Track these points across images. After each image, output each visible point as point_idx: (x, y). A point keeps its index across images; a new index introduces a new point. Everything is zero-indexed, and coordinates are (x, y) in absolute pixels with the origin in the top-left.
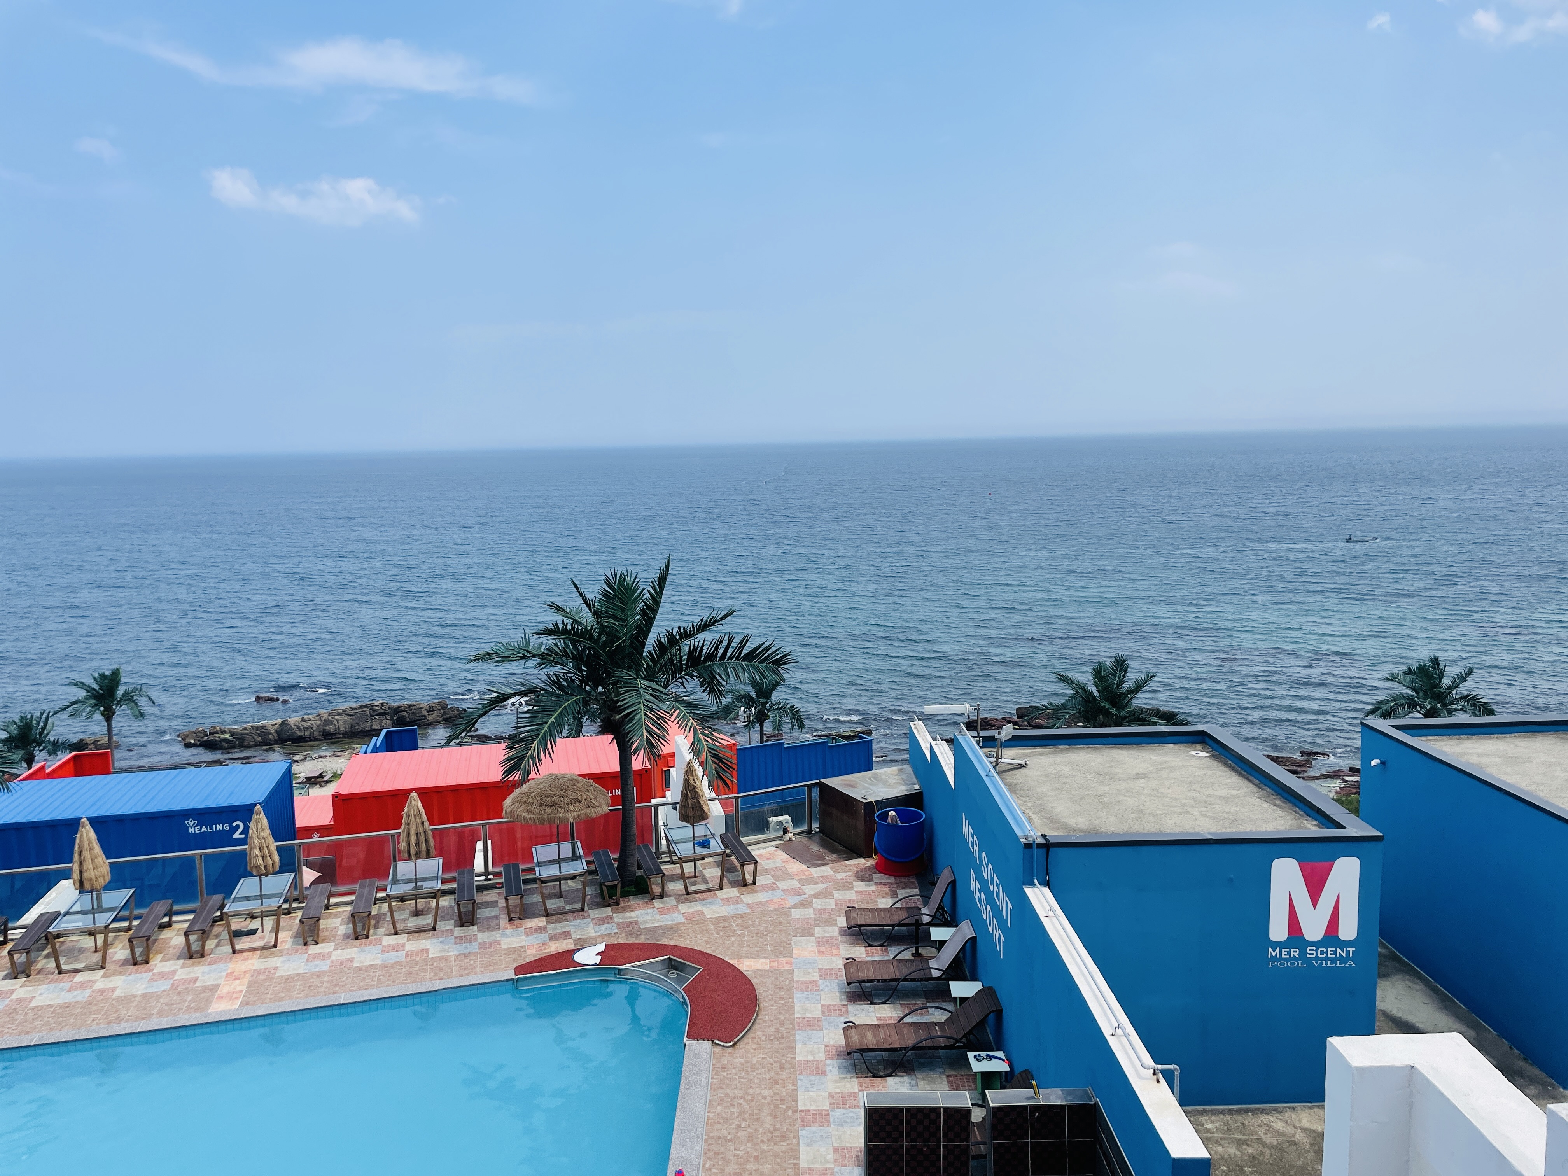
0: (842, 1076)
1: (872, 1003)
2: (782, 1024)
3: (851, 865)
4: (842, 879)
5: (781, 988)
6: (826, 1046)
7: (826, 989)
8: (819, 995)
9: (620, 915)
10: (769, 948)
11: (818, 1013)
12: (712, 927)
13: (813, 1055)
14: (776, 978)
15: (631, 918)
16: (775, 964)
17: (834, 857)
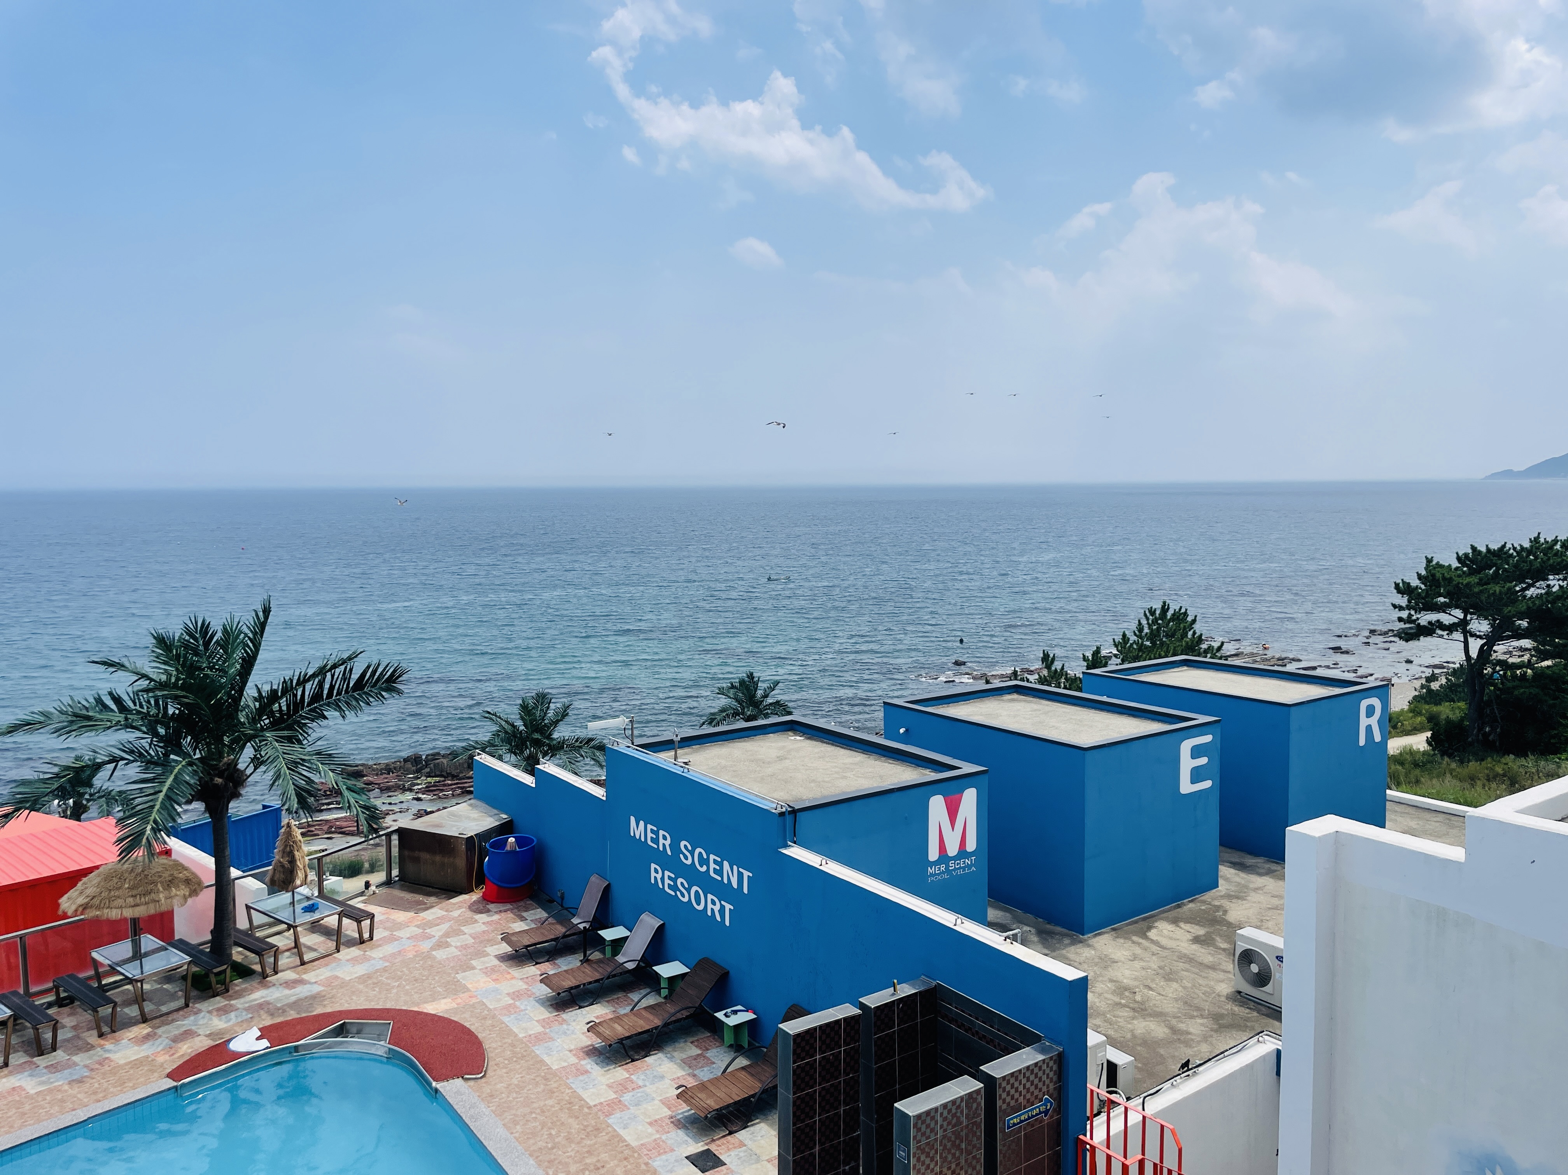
0: (605, 1069)
1: (580, 1007)
2: (513, 1045)
3: (457, 903)
4: (459, 916)
5: (485, 1018)
6: (571, 1051)
7: (529, 1008)
8: (526, 1014)
9: (242, 1000)
10: (439, 989)
11: (539, 1029)
12: (361, 987)
13: (565, 1061)
14: (472, 1012)
15: (255, 1000)
16: (459, 1001)
17: (433, 899)
